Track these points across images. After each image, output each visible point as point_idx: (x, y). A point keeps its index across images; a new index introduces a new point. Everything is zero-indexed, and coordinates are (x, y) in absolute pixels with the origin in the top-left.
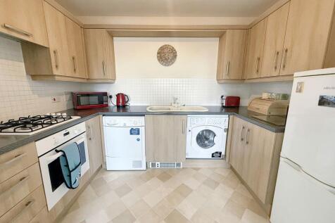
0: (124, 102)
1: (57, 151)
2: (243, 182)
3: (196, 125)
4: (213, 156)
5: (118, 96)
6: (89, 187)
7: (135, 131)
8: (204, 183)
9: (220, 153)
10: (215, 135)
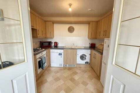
0: (57, 45)
1: (40, 58)
2: (94, 71)
3: (80, 53)
4: (86, 63)
5: (55, 43)
6: (46, 71)
7: (60, 54)
8: (82, 71)
9: (88, 62)
10: (86, 56)
